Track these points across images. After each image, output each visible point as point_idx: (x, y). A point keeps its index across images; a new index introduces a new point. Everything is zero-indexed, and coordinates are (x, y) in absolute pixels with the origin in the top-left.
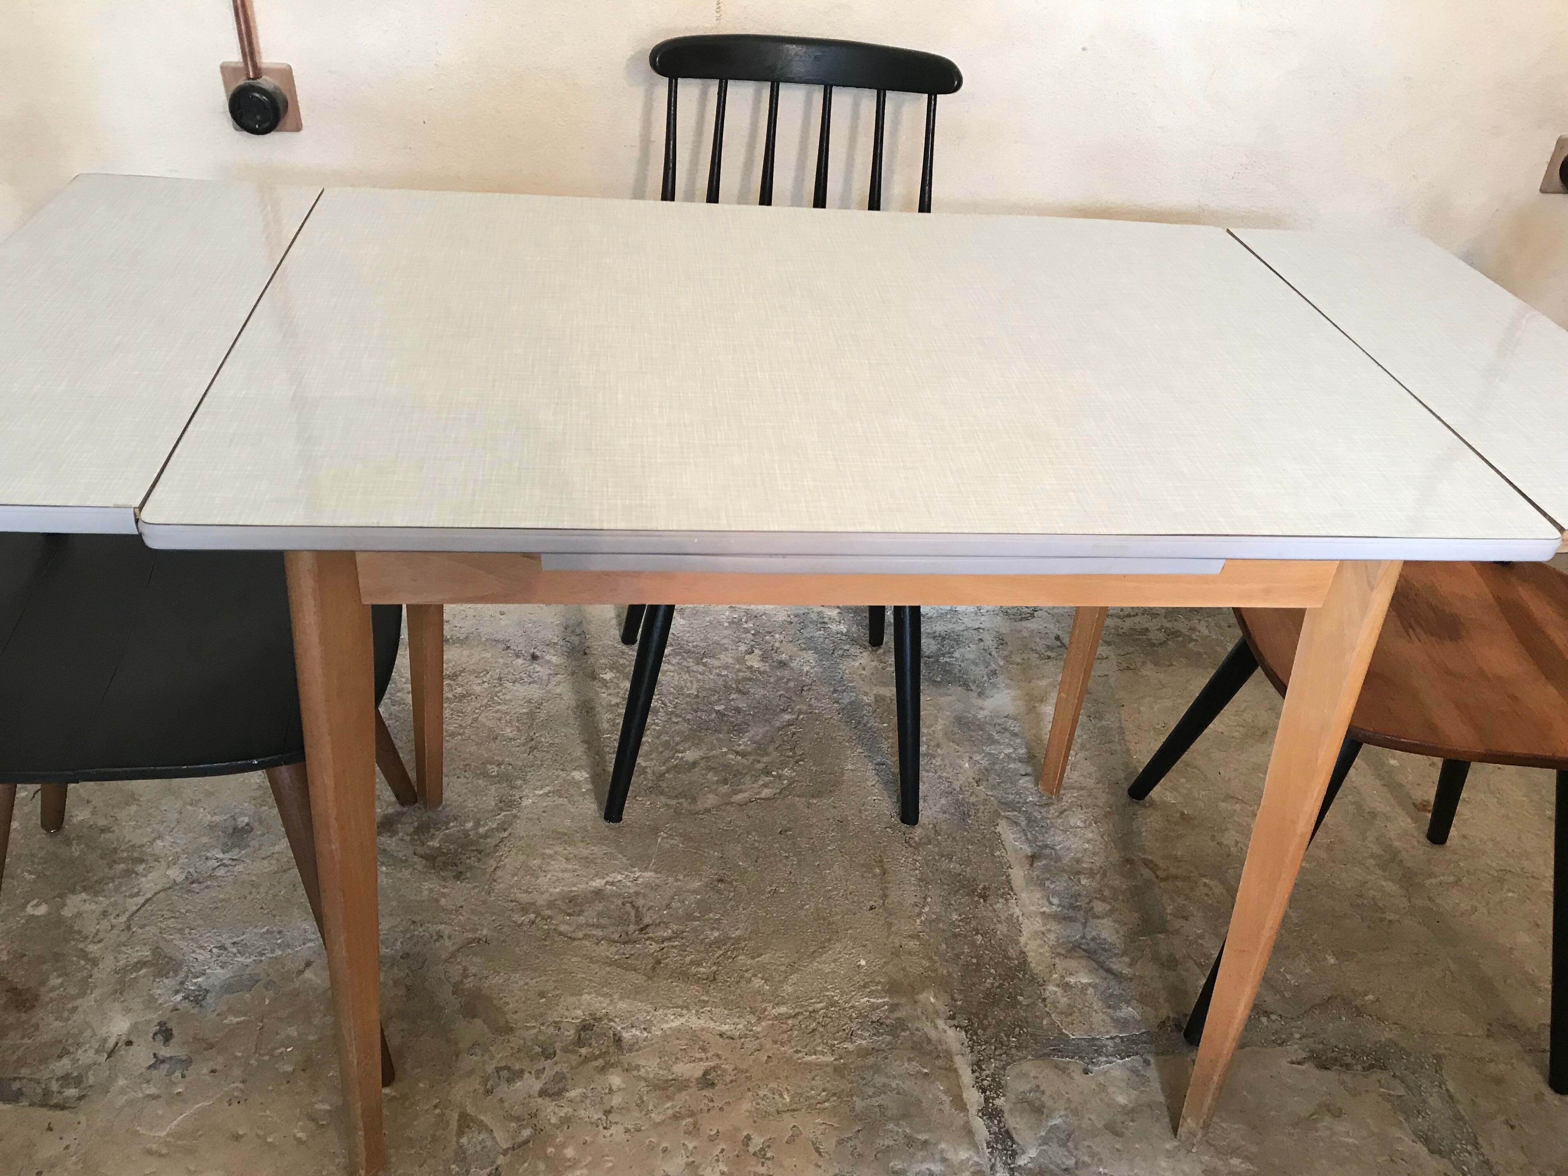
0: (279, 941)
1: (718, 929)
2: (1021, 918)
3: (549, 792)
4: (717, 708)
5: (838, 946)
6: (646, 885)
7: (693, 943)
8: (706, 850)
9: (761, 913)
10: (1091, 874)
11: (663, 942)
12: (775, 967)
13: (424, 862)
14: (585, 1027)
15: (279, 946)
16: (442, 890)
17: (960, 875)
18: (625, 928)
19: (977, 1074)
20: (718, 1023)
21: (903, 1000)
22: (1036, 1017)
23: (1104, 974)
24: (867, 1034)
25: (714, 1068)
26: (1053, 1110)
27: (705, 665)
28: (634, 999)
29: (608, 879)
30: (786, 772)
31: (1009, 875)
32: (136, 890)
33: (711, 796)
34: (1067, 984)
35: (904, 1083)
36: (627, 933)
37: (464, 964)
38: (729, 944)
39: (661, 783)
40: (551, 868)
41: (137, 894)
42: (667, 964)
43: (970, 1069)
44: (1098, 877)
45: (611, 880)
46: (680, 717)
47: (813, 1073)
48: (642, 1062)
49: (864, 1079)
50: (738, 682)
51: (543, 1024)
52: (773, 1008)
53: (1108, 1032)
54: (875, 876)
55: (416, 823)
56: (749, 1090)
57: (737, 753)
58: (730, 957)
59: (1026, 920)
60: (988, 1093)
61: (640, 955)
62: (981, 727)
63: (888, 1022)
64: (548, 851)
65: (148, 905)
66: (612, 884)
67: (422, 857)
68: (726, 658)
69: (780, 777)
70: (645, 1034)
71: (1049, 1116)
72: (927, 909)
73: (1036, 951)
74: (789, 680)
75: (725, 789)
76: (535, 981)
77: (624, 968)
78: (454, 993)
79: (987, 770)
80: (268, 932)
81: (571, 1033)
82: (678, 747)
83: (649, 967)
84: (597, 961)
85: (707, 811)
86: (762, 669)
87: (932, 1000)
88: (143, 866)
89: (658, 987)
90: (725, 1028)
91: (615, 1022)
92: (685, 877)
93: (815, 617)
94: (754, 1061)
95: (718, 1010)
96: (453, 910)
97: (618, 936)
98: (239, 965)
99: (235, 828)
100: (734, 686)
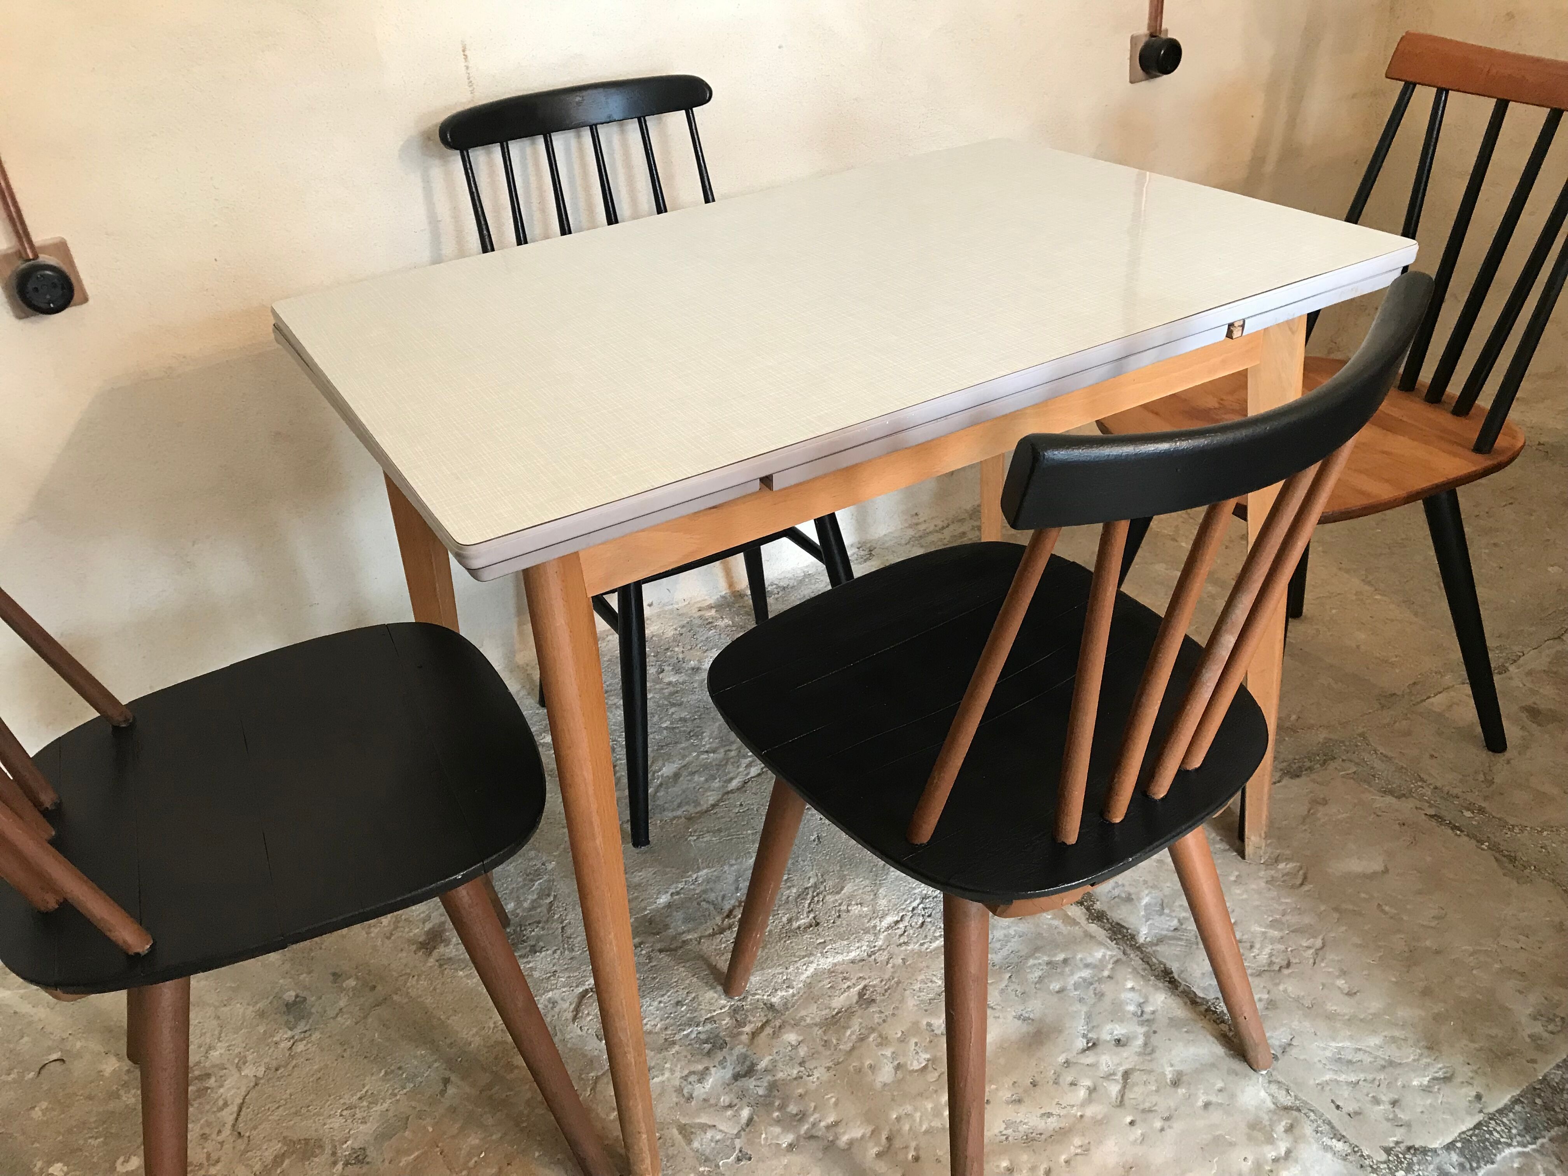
0: (404, 1076)
4: (664, 725)
20: (845, 954)
25: (865, 988)
29: (671, 891)
32: (221, 1103)
36: (717, 925)
38: (811, 893)
41: (226, 1104)
45: (674, 891)
48: (803, 1013)
50: (665, 698)
51: (698, 1025)
56: (905, 989)
57: (707, 752)
65: (244, 1109)
66: (678, 893)
70: (790, 991)
75: (716, 784)
81: (726, 1021)
85: (714, 806)
86: (681, 680)
88: (213, 1079)
89: (776, 950)
90: (852, 955)
91: (758, 994)
92: (736, 860)
93: (699, 622)
94: (893, 967)
95: (838, 944)
96: (550, 977)
97: (711, 931)
98: (379, 1113)
99: (288, 1005)
100: (666, 703)
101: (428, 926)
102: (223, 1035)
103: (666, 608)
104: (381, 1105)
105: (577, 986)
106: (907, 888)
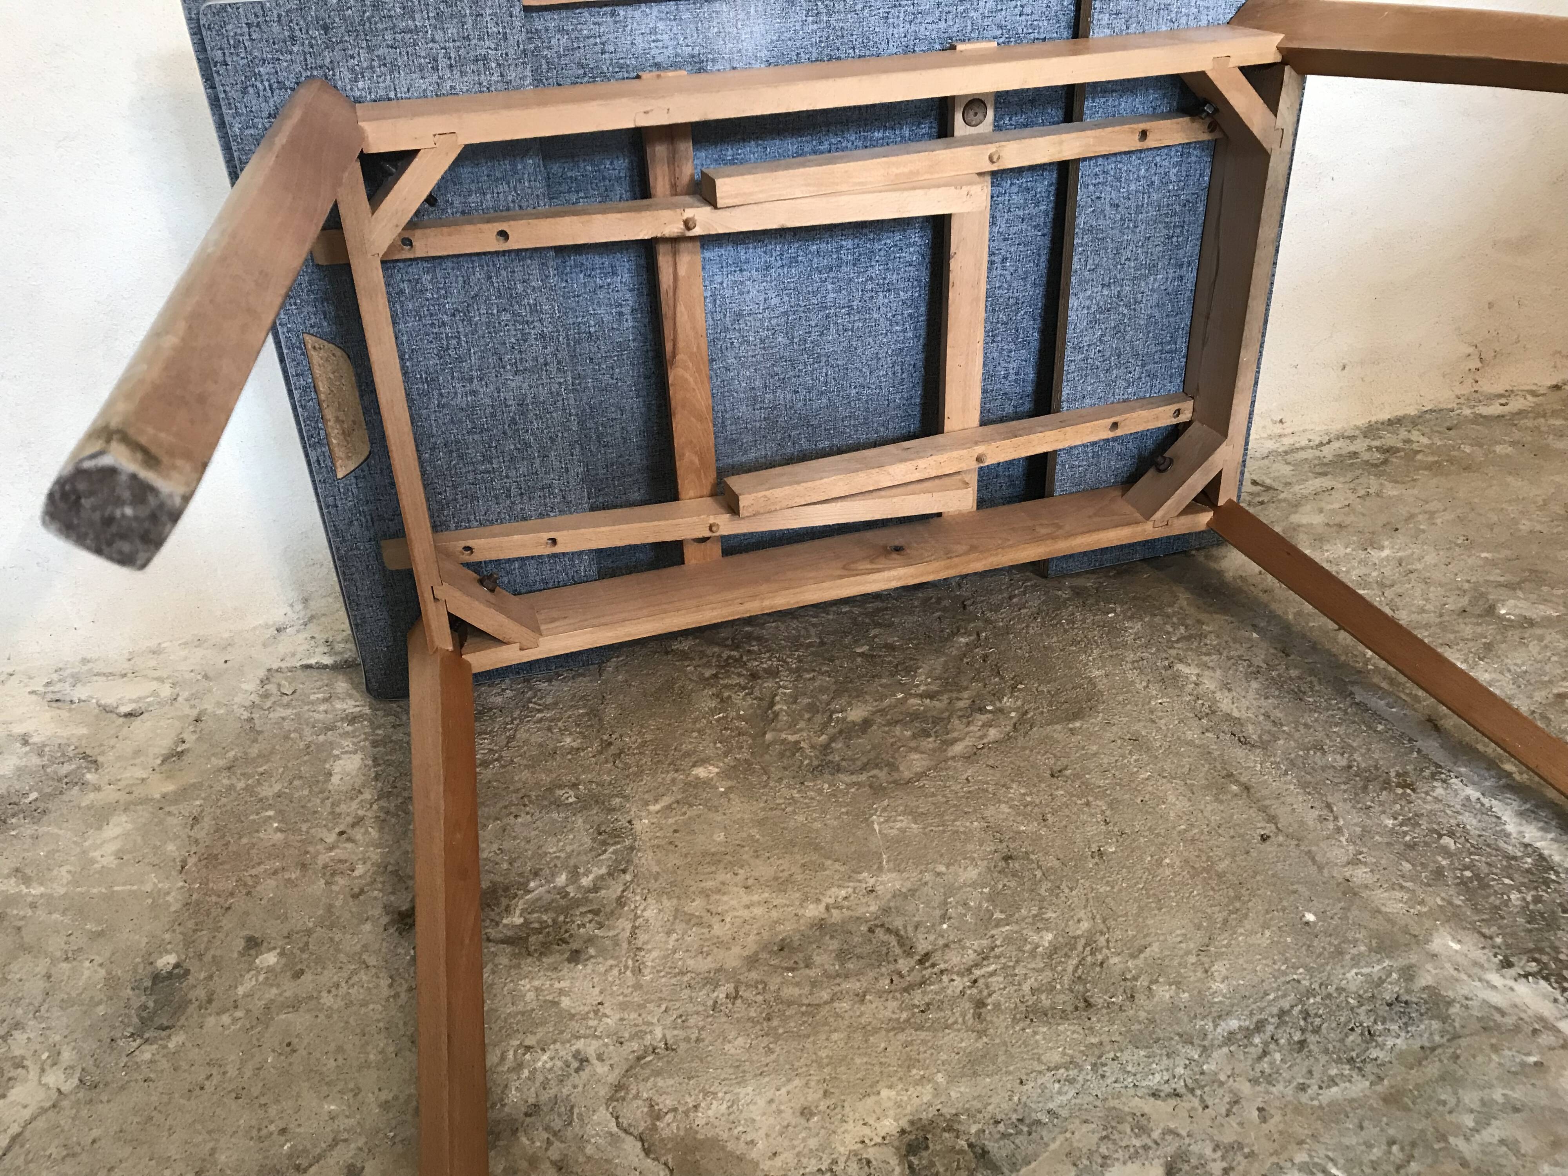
1: (1047, 929)
2: (1484, 801)
3: (671, 804)
5: (1257, 903)
6: (896, 895)
7: (1017, 962)
8: (958, 823)
9: (1103, 889)
11: (969, 971)
12: (1178, 960)
13: (508, 949)
14: (912, 1146)
16: (557, 985)
17: (1350, 767)
18: (892, 967)
21: (1413, 958)
28: (975, 1074)
30: (1008, 702)
31: (1420, 750)
35: (1512, 1090)
37: (645, 1096)
39: (830, 758)
40: (726, 907)
42: (997, 1003)
47: (1354, 1119)
52: (1216, 1026)
54: (1235, 795)
58: (1095, 964)
61: (942, 1001)
64: (709, 884)
67: (503, 942)
69: (1001, 711)
72: (1342, 822)
76: (783, 1091)
77: (928, 1029)
82: (832, 707)
83: (969, 1016)
84: (876, 1031)
87: (1455, 946)
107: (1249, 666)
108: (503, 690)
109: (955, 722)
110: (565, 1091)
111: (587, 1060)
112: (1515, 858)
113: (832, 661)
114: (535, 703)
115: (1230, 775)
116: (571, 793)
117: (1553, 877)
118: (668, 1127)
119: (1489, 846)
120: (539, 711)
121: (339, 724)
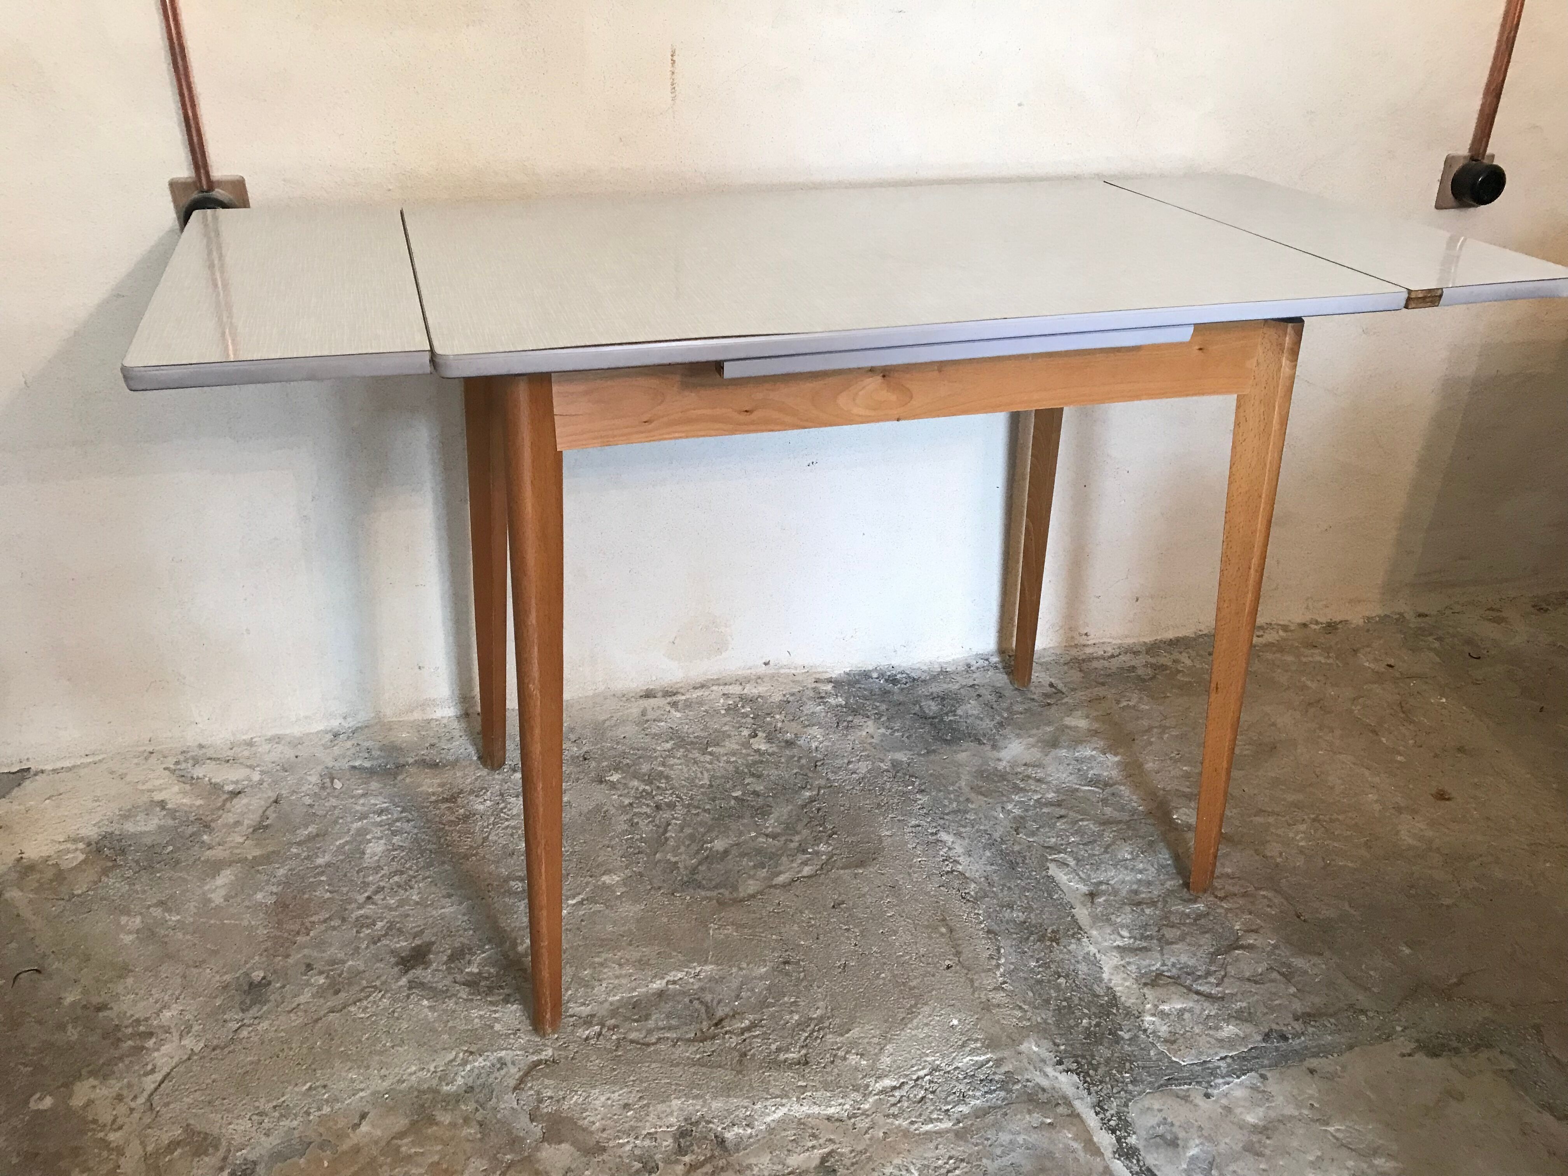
0: (326, 1096)
1: (797, 1012)
2: (1098, 956)
3: (583, 900)
4: (734, 794)
5: (926, 1009)
6: (711, 979)
7: (774, 1030)
8: (763, 935)
9: (838, 989)
10: (1153, 903)
11: (742, 1034)
12: (866, 1040)
13: (467, 990)
14: (683, 1134)
15: (327, 1101)
16: (494, 1016)
17: (1025, 922)
18: (698, 1026)
19: (1101, 1116)
20: (823, 1107)
21: (1006, 1053)
22: (1142, 1049)
23: (1196, 997)
24: (978, 1094)
25: (830, 1154)
26: (1186, 1140)
27: (711, 754)
28: (729, 1096)
29: (668, 978)
30: (822, 847)
31: (1073, 916)
32: (150, 1067)
33: (751, 882)
34: (1162, 1011)
35: (1030, 1137)
36: (701, 1030)
37: (536, 1088)
38: (812, 1026)
39: (696, 877)
40: (605, 976)
41: (152, 1072)
42: (754, 1055)
43: (1093, 1111)
44: (1160, 905)
45: (672, 979)
46: (699, 808)
47: (935, 1143)
48: (753, 1161)
49: (988, 1139)
50: (748, 766)
51: (636, 1138)
52: (876, 1082)
53: (1216, 1054)
54: (942, 935)
55: (449, 951)
56: (873, 1170)
57: (767, 836)
58: (817, 1037)
59: (1103, 957)
60: (1118, 1133)
61: (722, 1050)
62: (1003, 777)
63: (997, 1078)
64: (597, 960)
65: (167, 1081)
66: (674, 982)
67: (463, 984)
68: (731, 745)
69: (817, 853)
70: (749, 1131)
71: (1186, 1147)
72: (1003, 961)
73: (1122, 985)
74: (800, 758)
75: (763, 873)
76: (617, 1094)
77: (709, 1067)
78: (532, 1121)
79: (1021, 817)
80: (310, 1088)
81: (668, 1143)
82: (705, 838)
83: (735, 1061)
84: (678, 1064)
85: (753, 896)
86: (770, 751)
87: (1035, 1049)
88: (154, 1040)
89: (751, 1080)
90: (831, 1111)
91: (713, 1123)
92: (748, 965)
93: (812, 694)
94: (870, 1139)
95: (819, 1094)
96: (510, 1034)
97: (693, 1035)
98: (286, 1129)
99: (251, 984)
100: (746, 770)
101: (418, 942)
102: (182, 996)
103: (782, 671)
104: (292, 1121)
105: (533, 1053)
106: (918, 1052)
107: (989, 839)
108: (485, 800)
109: (784, 859)
110: (490, 1080)
111: (505, 1064)
112: (1098, 996)
113: (714, 801)
114: (505, 813)
115: (944, 920)
116: (520, 885)
117: (1115, 1011)
118: (547, 1108)
119: (1086, 987)
120: (507, 820)
121: (371, 815)
